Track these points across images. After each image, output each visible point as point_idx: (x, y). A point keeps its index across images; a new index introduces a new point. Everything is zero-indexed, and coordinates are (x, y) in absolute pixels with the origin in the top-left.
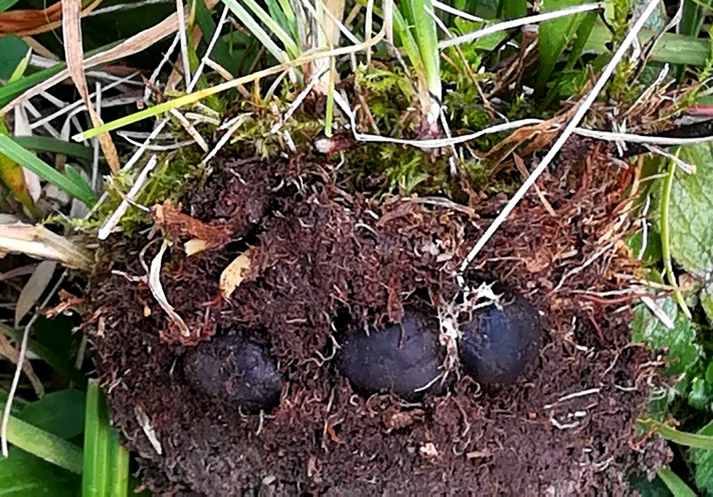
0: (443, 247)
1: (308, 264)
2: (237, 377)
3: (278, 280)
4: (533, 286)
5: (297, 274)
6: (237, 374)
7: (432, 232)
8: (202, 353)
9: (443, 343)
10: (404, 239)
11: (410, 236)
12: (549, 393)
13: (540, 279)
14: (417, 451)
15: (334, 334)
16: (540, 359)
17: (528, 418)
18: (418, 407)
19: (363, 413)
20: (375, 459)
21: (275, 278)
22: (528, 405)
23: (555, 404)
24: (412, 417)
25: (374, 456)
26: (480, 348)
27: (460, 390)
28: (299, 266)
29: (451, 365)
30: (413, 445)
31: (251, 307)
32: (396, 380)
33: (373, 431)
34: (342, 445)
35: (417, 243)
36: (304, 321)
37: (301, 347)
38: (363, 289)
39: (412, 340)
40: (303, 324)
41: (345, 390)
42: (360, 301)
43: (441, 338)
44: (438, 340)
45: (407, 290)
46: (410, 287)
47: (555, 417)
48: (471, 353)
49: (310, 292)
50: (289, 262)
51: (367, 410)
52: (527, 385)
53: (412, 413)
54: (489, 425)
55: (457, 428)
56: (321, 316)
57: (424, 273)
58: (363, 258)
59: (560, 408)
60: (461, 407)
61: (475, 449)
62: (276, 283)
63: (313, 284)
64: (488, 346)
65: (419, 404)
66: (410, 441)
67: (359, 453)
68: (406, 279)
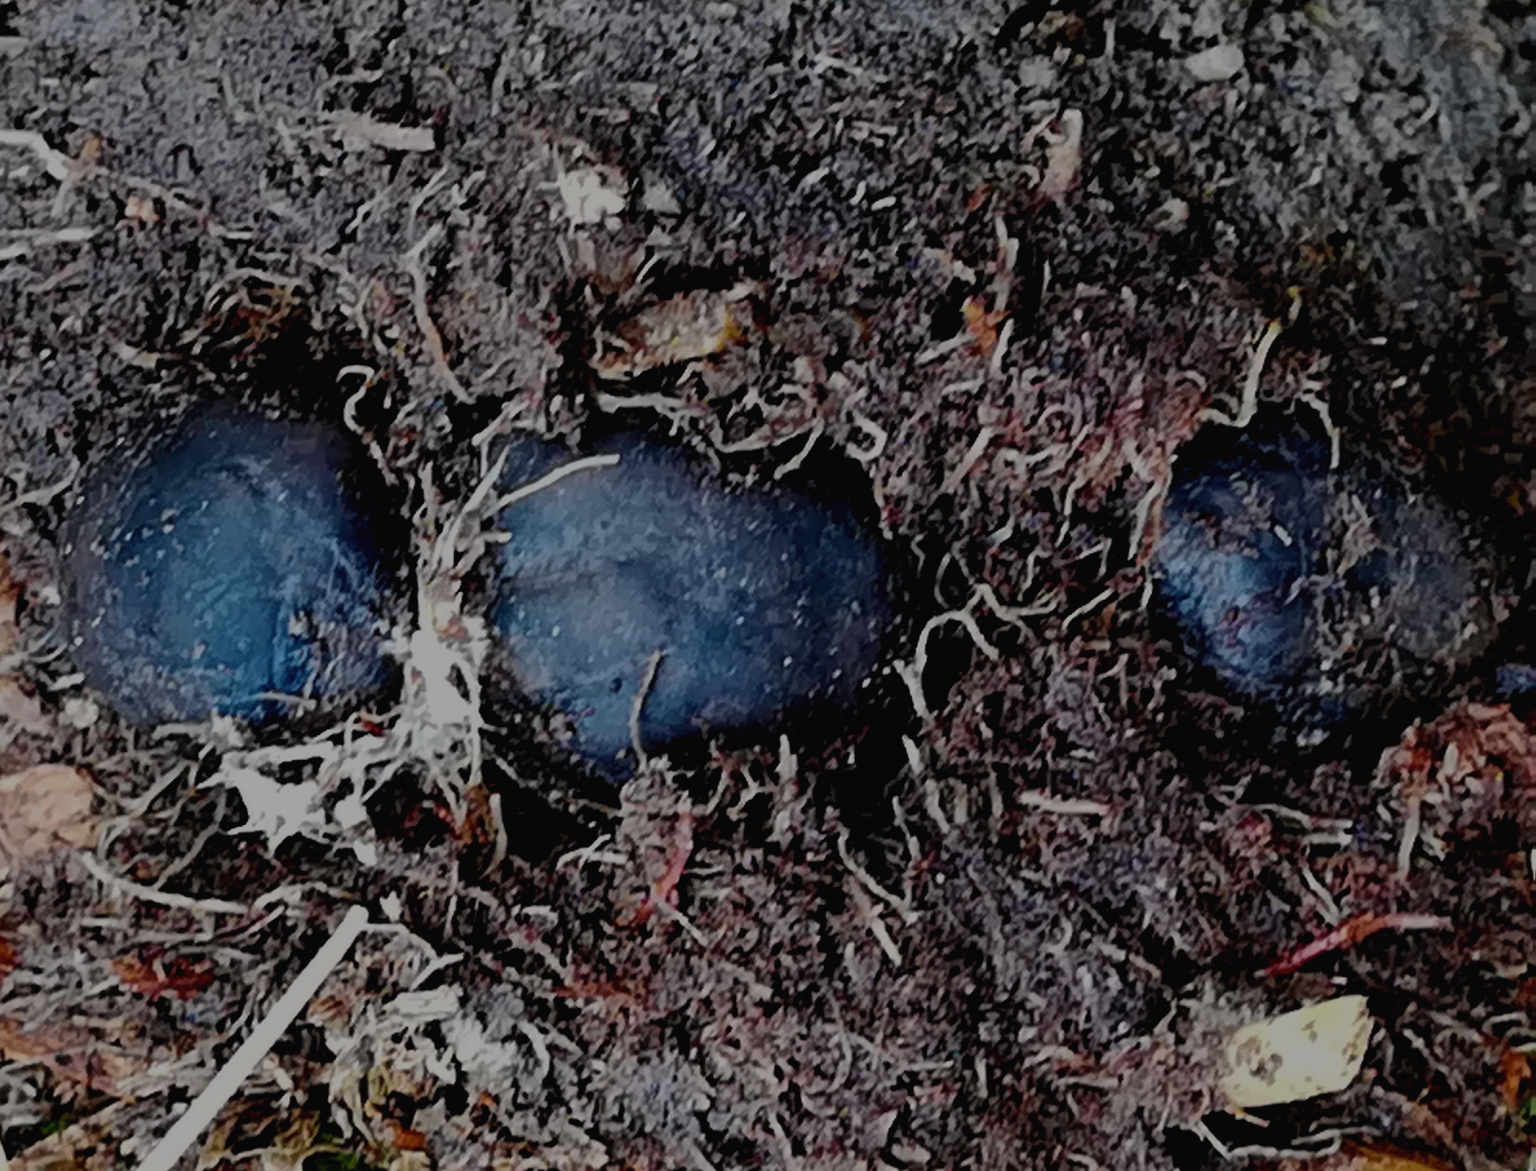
0: (426, 1045)
1: (990, 1049)
2: (1321, 568)
3: (1114, 982)
4: (72, 706)
5: (1036, 1001)
6: (1325, 581)
7: (464, 1120)
8: (1440, 666)
9: (475, 625)
10: (581, 1109)
11: (557, 1123)
12: (63, 293)
13: (41, 726)
14: (636, 194)
15: (913, 726)
16: (81, 452)
17: (159, 203)
18: (612, 387)
19: (838, 380)
20: (810, 163)
21: (1128, 987)
22: (154, 262)
23: (45, 238)
24: (637, 344)
25: (813, 178)
26: (327, 584)
27: (429, 415)
28: (1026, 1034)
29: (452, 529)
30: (651, 219)
31: (1232, 863)
32: (692, 515)
33: (803, 293)
34: (934, 240)
35: (532, 1086)
36: (1028, 798)
37: (1056, 682)
38: (781, 931)
39: (606, 676)
40: (1036, 782)
41: (900, 484)
42: (797, 884)
43: (479, 649)
44: (496, 643)
45: (592, 868)
46: (577, 880)
47: (51, 181)
48: (365, 566)
49: (993, 923)
50: (1065, 1053)
51: (821, 393)
52: (149, 361)
53: (641, 364)
54: (328, 240)
55: (461, 259)
56: (961, 816)
57: (518, 939)
58: (767, 1074)
59: (26, 220)
60: (432, 343)
61: (394, 157)
62: (1122, 968)
63: (974, 956)
64: (291, 587)
65: (609, 403)
66: (658, 237)
67: (872, 196)
68: (590, 921)
